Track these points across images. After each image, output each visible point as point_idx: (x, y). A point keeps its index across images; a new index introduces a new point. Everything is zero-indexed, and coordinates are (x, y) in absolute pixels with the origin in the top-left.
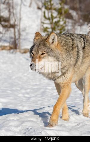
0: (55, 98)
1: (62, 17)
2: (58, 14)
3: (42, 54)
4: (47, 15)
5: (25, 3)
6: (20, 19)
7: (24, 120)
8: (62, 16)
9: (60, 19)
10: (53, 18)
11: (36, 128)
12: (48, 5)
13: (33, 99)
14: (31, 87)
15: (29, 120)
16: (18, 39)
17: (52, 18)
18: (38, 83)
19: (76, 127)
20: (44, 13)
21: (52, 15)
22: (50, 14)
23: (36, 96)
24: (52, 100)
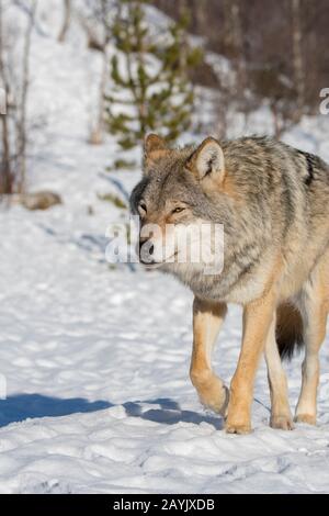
0: (147, 372)
1: (177, 81)
2: (164, 69)
3: (174, 211)
4: (123, 73)
5: (44, 27)
6: (26, 84)
7: (32, 453)
8: (179, 75)
9: (171, 85)
10: (146, 82)
11: (76, 481)
12: (128, 35)
13: (67, 375)
14: (60, 332)
15: (50, 452)
16: (15, 157)
17: (144, 80)
18: (87, 319)
19: (224, 479)
20: (114, 62)
21: (141, 71)
22: (134, 67)
23: (78, 366)
24: (137, 380)
